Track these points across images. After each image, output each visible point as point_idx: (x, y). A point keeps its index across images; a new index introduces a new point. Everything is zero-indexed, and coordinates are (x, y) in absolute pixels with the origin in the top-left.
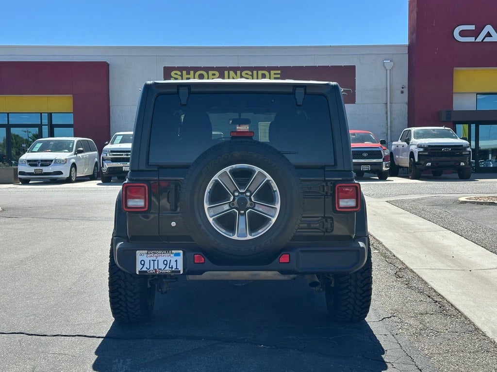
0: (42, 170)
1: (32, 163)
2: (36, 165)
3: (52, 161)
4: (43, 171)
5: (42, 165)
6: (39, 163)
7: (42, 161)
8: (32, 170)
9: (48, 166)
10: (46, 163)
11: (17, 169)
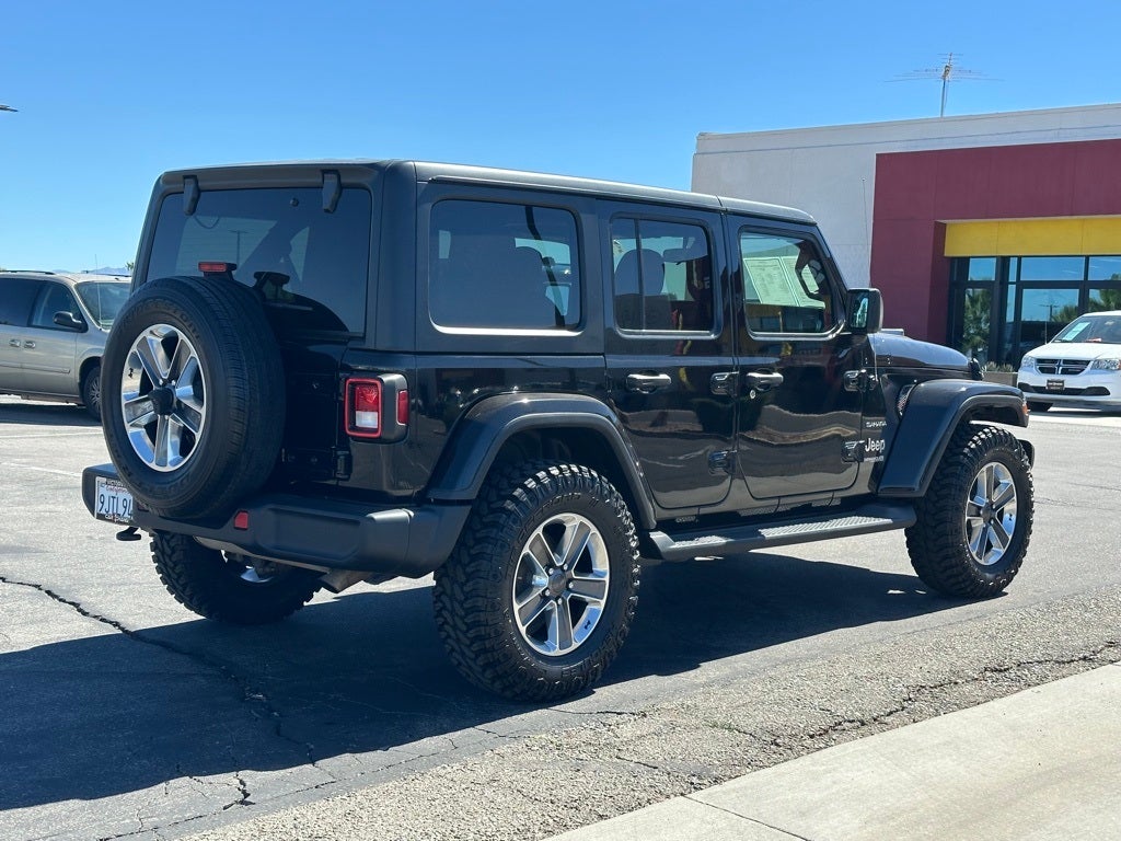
0: (1063, 382)
1: (1046, 366)
2: (1052, 371)
3: (1088, 362)
4: (1066, 386)
5: (1065, 372)
6: (1059, 366)
7: (1066, 362)
8: (1042, 380)
9: (1078, 373)
10: (1074, 366)
11: (1015, 377)
